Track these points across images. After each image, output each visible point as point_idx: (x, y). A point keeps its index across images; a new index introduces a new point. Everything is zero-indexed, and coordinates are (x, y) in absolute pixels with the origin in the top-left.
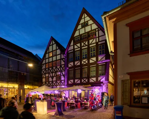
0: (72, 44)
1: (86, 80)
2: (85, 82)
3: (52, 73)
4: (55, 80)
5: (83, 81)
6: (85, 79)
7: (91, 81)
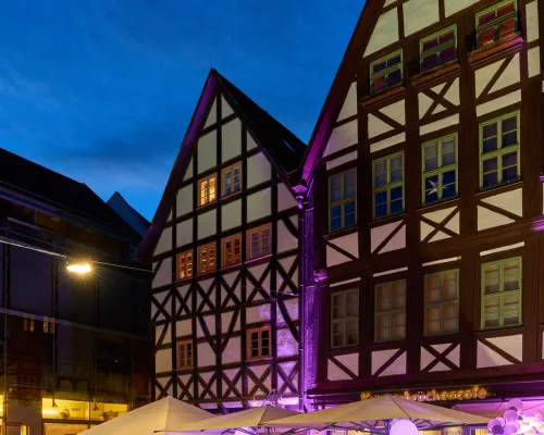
0: (350, 106)
1: (448, 351)
2: (441, 367)
3: (217, 311)
4: (237, 358)
5: (426, 358)
6: (440, 348)
7: (487, 357)
